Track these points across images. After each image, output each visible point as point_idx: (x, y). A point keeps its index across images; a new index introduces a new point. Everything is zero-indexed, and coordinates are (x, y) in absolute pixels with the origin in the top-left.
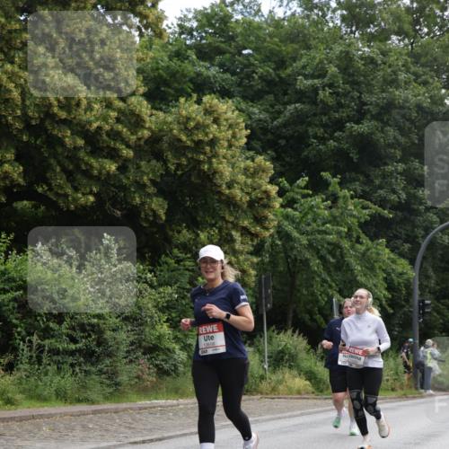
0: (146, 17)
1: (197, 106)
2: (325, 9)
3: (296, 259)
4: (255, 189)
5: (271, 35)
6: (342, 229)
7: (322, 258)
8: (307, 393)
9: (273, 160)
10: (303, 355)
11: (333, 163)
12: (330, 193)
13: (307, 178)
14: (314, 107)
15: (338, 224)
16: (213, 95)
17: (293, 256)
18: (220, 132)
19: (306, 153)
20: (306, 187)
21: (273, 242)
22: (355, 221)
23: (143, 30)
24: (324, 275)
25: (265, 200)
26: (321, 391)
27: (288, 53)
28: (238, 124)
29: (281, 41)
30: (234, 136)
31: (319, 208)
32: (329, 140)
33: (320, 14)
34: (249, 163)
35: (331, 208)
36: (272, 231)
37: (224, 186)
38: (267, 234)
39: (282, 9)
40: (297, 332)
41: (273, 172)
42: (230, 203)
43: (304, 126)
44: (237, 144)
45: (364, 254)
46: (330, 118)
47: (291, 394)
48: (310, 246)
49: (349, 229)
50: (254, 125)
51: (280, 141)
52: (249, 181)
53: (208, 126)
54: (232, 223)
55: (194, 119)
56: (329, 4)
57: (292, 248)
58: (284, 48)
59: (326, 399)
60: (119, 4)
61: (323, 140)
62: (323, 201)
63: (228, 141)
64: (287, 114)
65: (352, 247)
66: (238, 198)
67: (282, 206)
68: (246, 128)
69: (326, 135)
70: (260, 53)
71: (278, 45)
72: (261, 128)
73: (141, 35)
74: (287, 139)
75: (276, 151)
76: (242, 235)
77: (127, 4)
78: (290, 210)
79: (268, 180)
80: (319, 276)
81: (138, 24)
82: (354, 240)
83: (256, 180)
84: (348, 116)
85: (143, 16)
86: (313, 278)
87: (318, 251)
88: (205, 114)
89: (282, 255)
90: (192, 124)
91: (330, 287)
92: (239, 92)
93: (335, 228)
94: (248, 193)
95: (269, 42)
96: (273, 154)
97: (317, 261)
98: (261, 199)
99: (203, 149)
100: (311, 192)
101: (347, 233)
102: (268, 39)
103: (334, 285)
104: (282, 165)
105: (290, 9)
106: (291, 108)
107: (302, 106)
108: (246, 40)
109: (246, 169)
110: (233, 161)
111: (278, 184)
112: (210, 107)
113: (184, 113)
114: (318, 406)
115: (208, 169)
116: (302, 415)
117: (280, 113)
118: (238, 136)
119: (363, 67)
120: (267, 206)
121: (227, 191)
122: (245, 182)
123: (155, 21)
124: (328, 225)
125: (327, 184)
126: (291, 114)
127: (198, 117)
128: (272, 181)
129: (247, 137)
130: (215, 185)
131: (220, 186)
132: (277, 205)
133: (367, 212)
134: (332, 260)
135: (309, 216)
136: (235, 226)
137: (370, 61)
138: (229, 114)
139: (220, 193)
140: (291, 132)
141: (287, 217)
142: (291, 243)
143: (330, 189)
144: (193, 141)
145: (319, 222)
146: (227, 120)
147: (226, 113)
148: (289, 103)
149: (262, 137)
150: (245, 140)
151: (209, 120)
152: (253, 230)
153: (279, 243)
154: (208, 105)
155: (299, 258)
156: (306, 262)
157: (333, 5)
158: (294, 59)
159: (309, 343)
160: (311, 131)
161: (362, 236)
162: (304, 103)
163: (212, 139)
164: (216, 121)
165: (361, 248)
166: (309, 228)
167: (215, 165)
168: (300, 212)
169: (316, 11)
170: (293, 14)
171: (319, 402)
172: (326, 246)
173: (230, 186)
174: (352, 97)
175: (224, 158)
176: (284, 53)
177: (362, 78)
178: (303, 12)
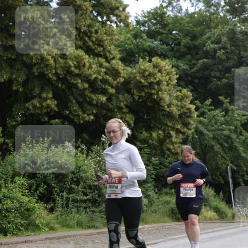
0: (120, 16)
1: (149, 64)
2: (218, 6)
3: (206, 145)
4: (182, 108)
5: (188, 23)
6: (231, 127)
7: (221, 144)
8: (215, 220)
9: (192, 91)
10: (212, 198)
11: (225, 91)
12: (224, 108)
13: (211, 100)
14: (214, 61)
15: (229, 125)
16: (158, 57)
17: (204, 144)
18: (162, 77)
19: (210, 86)
20: (210, 105)
21: (193, 136)
22: (239, 123)
23: (118, 24)
24: (223, 153)
25: (188, 113)
26: (223, 218)
27: (198, 32)
28: (172, 72)
29: (193, 25)
30: (170, 79)
31: (218, 116)
32: (223, 79)
33: (215, 9)
34: (178, 93)
35: (224, 116)
36: (193, 130)
37: (166, 107)
38: (190, 132)
39: (193, 8)
40: (208, 186)
41: (192, 97)
42: (170, 115)
43: (209, 72)
44: (171, 83)
45: (244, 141)
46: (223, 66)
47: (206, 220)
48: (214, 138)
49: (236, 128)
50: (181, 72)
51: (195, 80)
52: (179, 103)
53: (155, 74)
54: (171, 127)
55: (148, 70)
56: (220, 3)
57: (204, 139)
58: (195, 29)
59: (226, 222)
60: (105, 11)
61: (219, 79)
62: (220, 112)
63: (167, 82)
64: (199, 65)
65: (238, 138)
66: (174, 113)
67: (197, 116)
68: (176, 74)
69: (221, 76)
70: (182, 32)
71: (191, 28)
72: (185, 74)
73: (117, 26)
74: (199, 79)
75: (193, 86)
76: (176, 133)
77: (109, 10)
78: (202, 118)
79: (189, 102)
80: (220, 154)
81: (115, 20)
82: (238, 133)
83: (183, 102)
84: (233, 64)
85: (118, 16)
86: (217, 155)
87: (218, 140)
88: (154, 68)
89: (198, 143)
90: (147, 73)
91: (226, 160)
92: (171, 55)
93: (228, 127)
94: (178, 110)
95: (187, 27)
96: (192, 88)
97: (218, 146)
98: (186, 113)
99: (153, 87)
100: (213, 108)
101: (234, 130)
102: (186, 25)
103: (228, 159)
104: (197, 94)
105: (198, 8)
106: (201, 62)
107: (207, 60)
108: (174, 26)
109: (177, 97)
110: (170, 92)
111: (195, 104)
112: (156, 63)
113: (142, 67)
114: (222, 227)
115: (157, 97)
116: (213, 232)
117: (194, 65)
118: (172, 79)
119: (241, 37)
120: (190, 117)
121: (168, 109)
122: (177, 104)
123: (124, 18)
124: (224, 126)
125: (222, 103)
126: (201, 65)
127: (150, 70)
128: (192, 102)
129: (177, 79)
130: (161, 106)
131: (164, 107)
132: (195, 116)
133: (245, 117)
134: (226, 145)
135: (213, 122)
136: (173, 129)
137: (245, 33)
138: (167, 67)
139: (164, 110)
140: (201, 75)
141: (200, 122)
142: (203, 137)
143: (224, 105)
144: (148, 82)
145: (218, 124)
146: (165, 70)
147: (165, 66)
148: (200, 59)
149: (185, 79)
150: (176, 81)
151: (156, 71)
152: (182, 130)
153: (197, 137)
154: (155, 63)
155: (208, 145)
156: (212, 147)
157: (223, 3)
158: (202, 35)
159: (215, 192)
160: (213, 74)
161: (243, 131)
162: (208, 58)
163: (158, 81)
164: (160, 71)
165: (243, 138)
166: (213, 128)
167: (161, 95)
168: (208, 119)
169: (213, 7)
170: (200, 10)
171: (222, 224)
172: (223, 137)
173: (169, 106)
174: (235, 54)
175: (165, 91)
176: (196, 32)
177: (241, 43)
178: (205, 8)
